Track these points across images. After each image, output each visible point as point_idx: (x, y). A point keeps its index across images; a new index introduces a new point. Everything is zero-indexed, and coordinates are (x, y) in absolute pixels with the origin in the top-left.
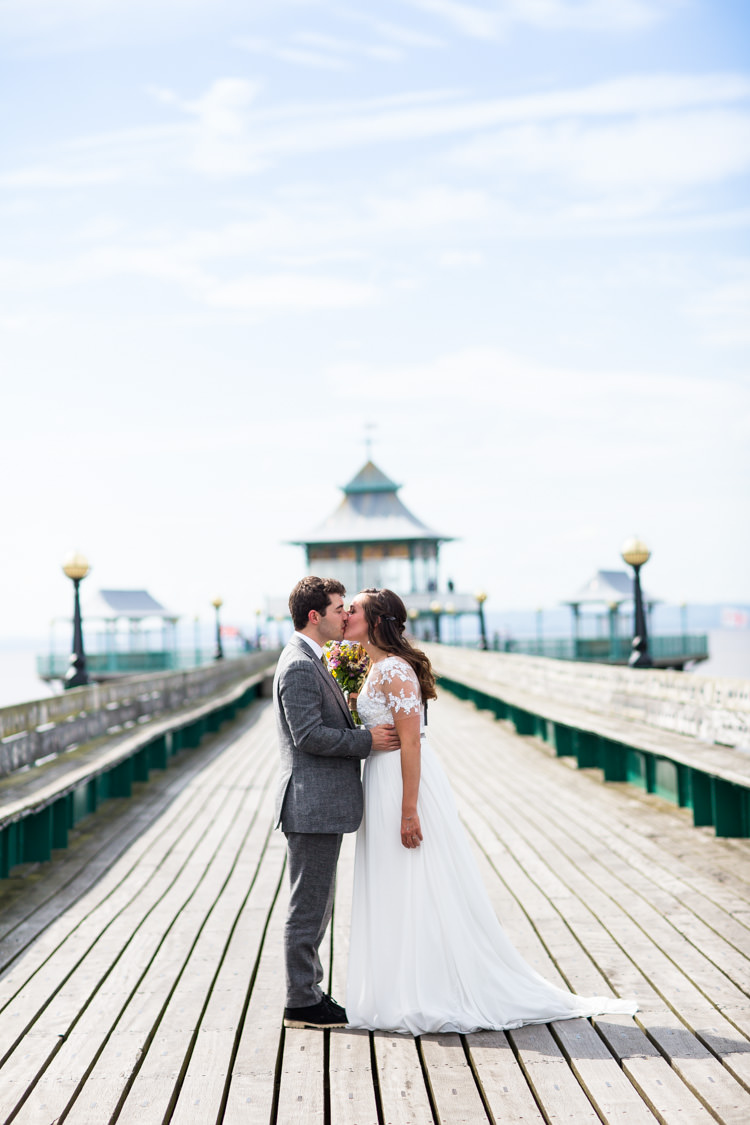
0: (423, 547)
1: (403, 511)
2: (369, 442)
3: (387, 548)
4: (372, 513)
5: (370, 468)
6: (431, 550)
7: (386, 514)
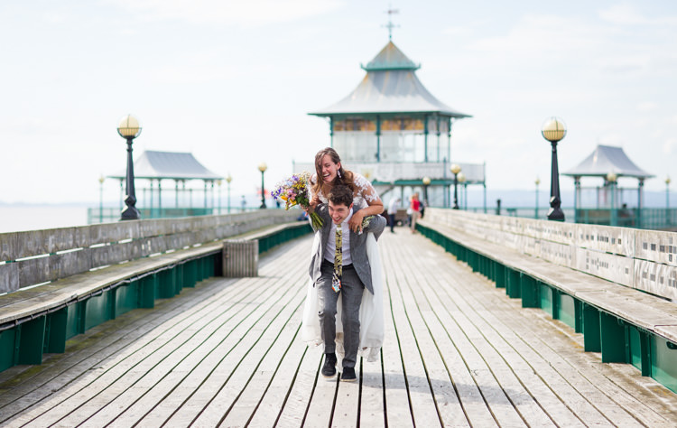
0: (436, 120)
2: (390, 26)
3: (403, 120)
4: (390, 92)
6: (443, 124)
7: (404, 93)
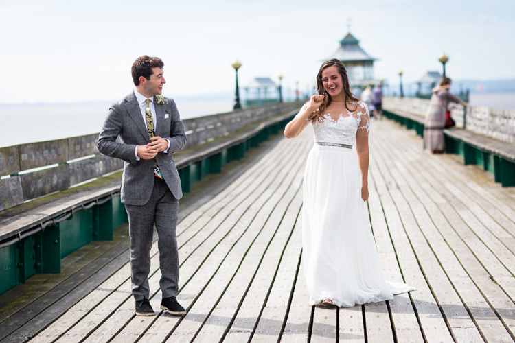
1: (360, 50)
3: (355, 63)
5: (349, 35)
6: (370, 64)
